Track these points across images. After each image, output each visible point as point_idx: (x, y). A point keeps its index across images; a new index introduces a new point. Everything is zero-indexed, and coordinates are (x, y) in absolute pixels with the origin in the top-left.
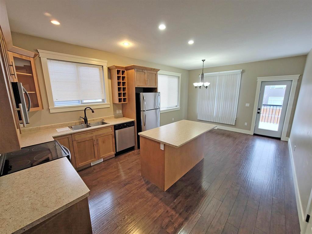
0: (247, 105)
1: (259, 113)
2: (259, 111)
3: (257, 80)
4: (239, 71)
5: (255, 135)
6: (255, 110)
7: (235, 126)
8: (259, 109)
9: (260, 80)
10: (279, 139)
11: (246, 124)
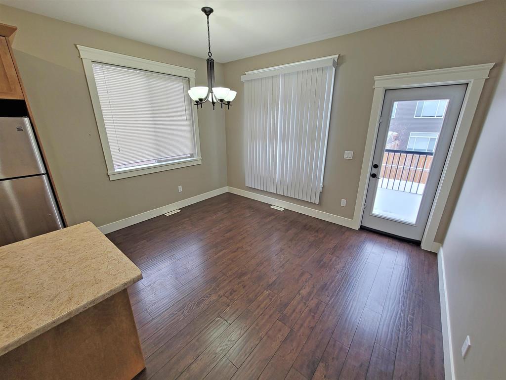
0: (348, 155)
1: (374, 176)
2: (375, 171)
3: (374, 84)
4: (329, 59)
5: (363, 229)
6: (367, 170)
7: (320, 205)
8: (376, 166)
9: (381, 83)
10: (417, 244)
11: (344, 202)
